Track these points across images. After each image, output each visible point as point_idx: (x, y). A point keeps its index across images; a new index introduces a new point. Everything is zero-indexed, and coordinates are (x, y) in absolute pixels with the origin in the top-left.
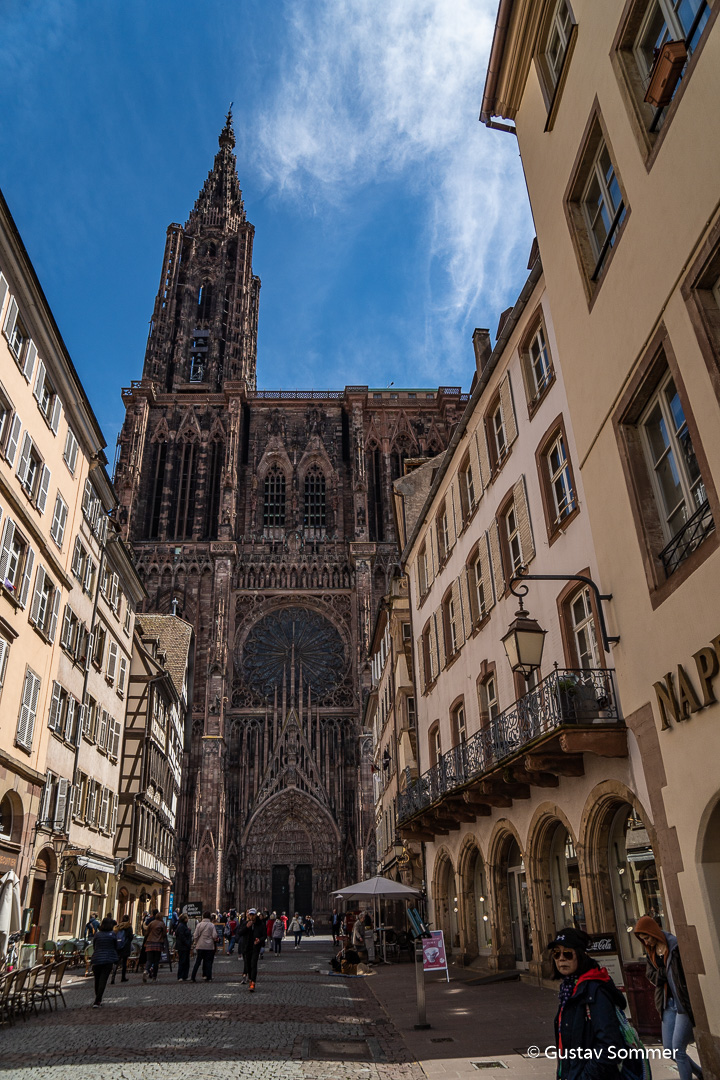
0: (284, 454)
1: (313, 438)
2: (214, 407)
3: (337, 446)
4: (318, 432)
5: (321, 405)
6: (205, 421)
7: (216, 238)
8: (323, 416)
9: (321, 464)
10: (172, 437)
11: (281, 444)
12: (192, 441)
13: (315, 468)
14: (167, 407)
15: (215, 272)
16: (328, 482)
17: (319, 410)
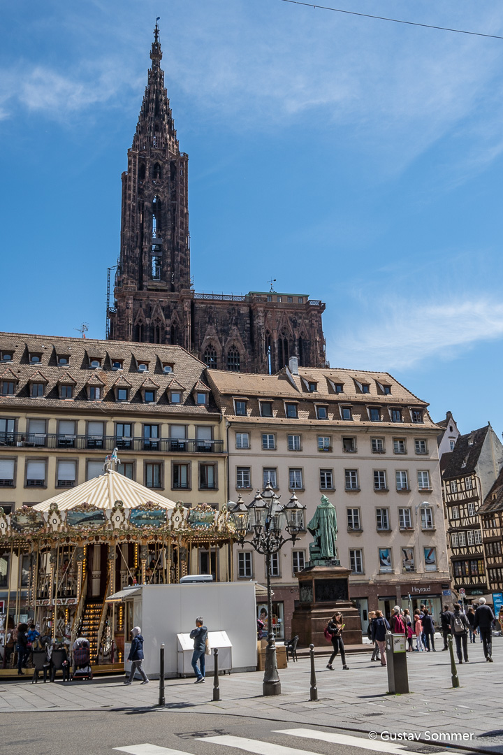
0: (217, 338)
1: (233, 328)
2: (172, 302)
3: (247, 334)
4: (236, 324)
5: (237, 305)
6: (167, 311)
7: (161, 160)
8: (239, 313)
9: (238, 345)
10: (148, 322)
11: (214, 331)
12: (160, 326)
13: (234, 347)
14: (141, 300)
15: (163, 192)
16: (241, 357)
17: (236, 308)
